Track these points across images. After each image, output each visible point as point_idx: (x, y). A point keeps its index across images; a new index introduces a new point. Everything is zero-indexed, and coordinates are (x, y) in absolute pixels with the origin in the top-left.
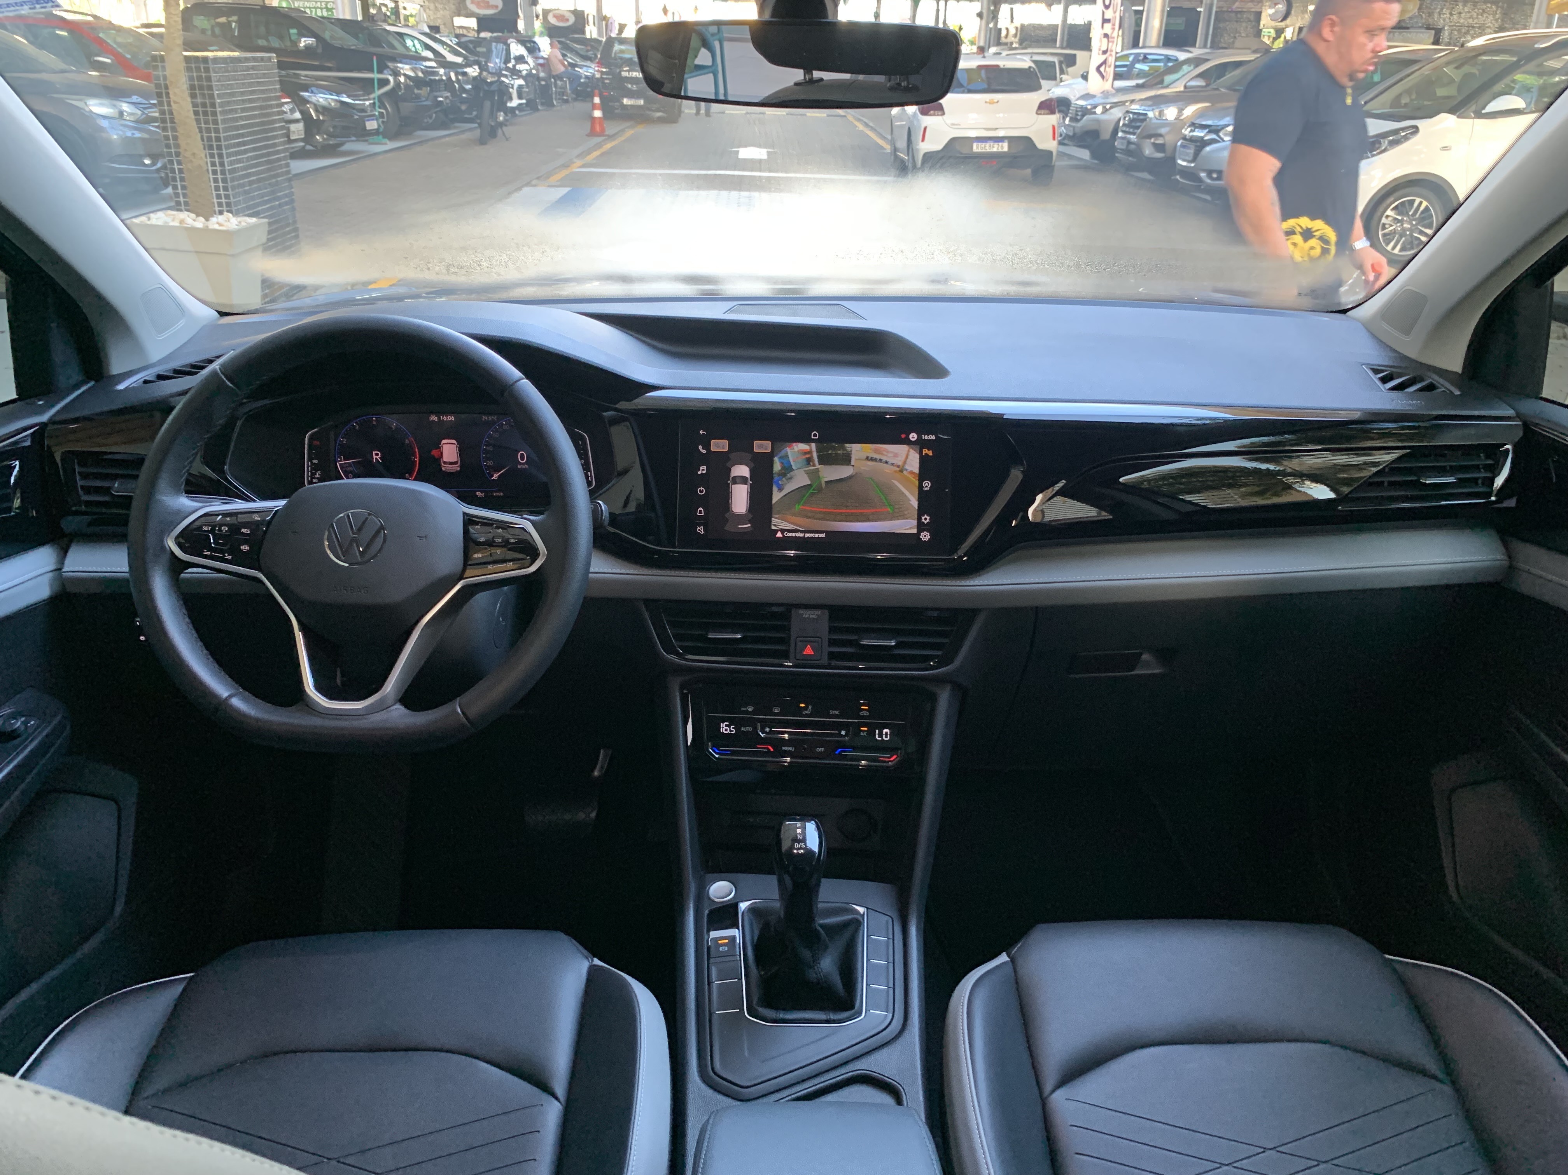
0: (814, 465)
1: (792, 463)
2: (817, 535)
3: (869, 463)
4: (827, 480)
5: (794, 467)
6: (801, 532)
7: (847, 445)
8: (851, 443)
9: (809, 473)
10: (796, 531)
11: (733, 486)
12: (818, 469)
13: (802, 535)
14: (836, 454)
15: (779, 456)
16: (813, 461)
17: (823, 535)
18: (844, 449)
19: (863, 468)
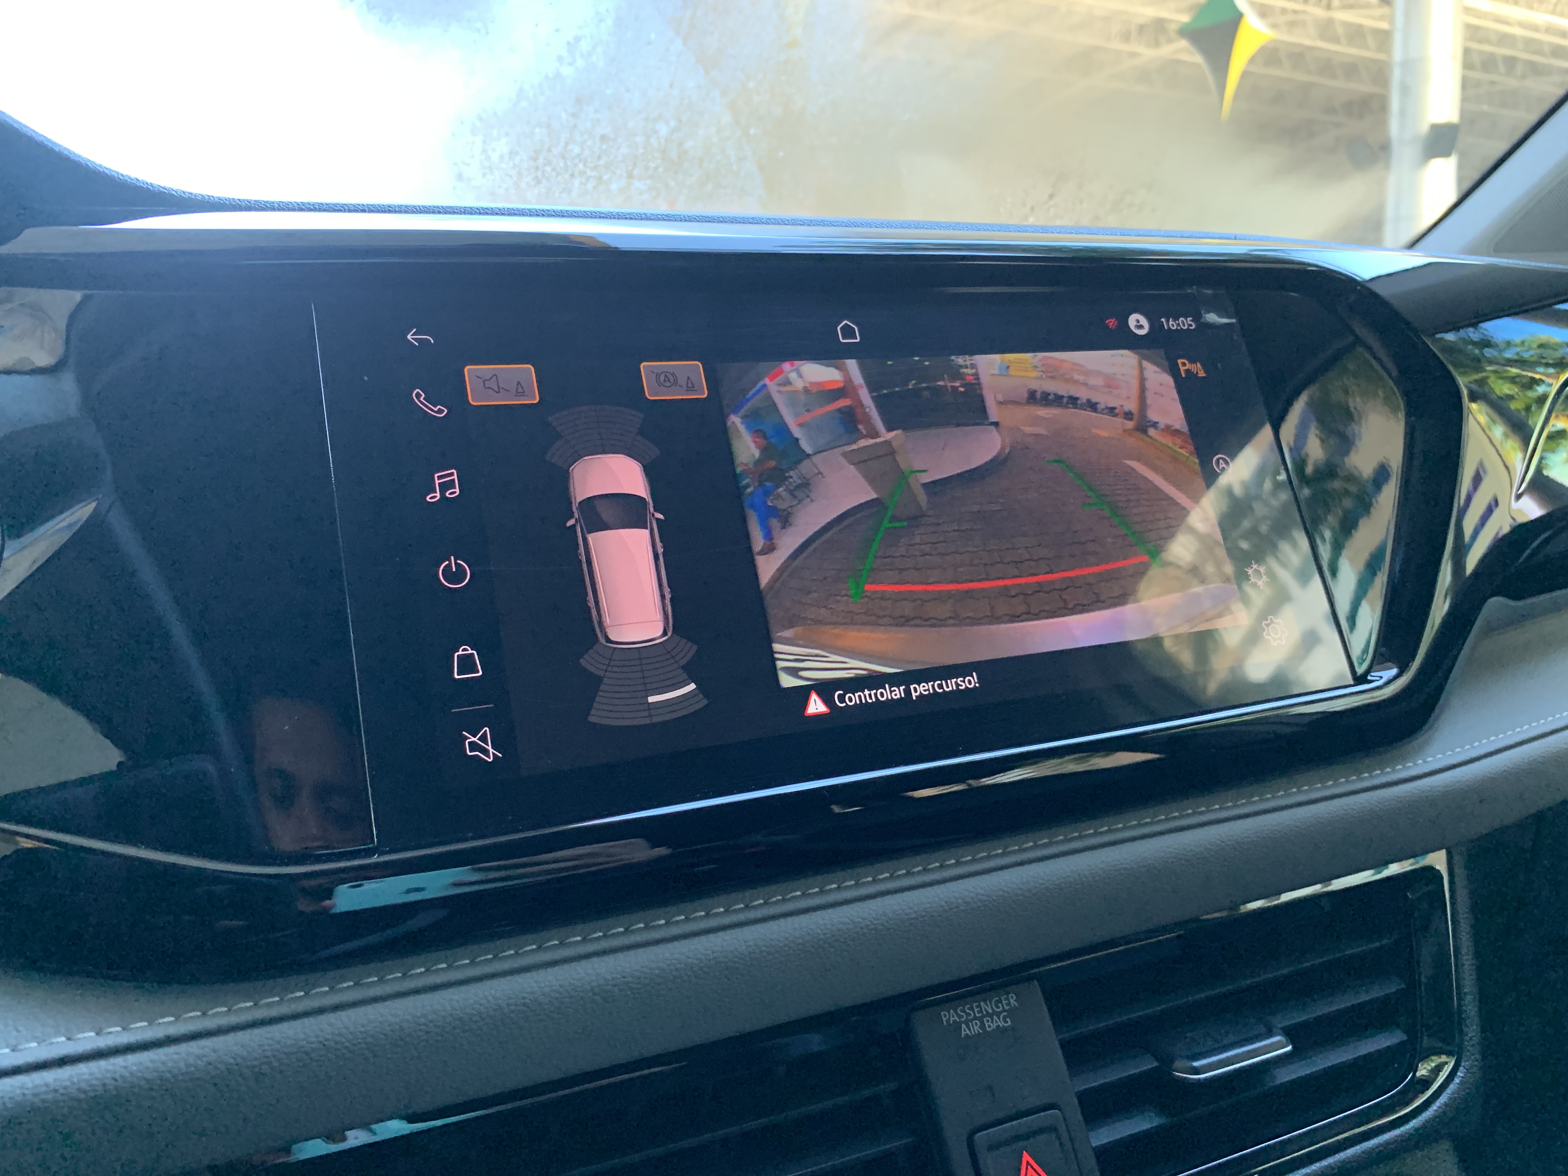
0: (875, 434)
1: (797, 432)
2: (950, 685)
3: (1043, 412)
4: (926, 478)
5: (806, 446)
6: (893, 680)
7: (960, 360)
8: (972, 353)
9: (861, 461)
10: (874, 681)
11: (591, 537)
12: (888, 443)
13: (898, 693)
14: (937, 391)
15: (742, 412)
16: (868, 420)
17: (971, 682)
18: (956, 374)
19: (1028, 430)
